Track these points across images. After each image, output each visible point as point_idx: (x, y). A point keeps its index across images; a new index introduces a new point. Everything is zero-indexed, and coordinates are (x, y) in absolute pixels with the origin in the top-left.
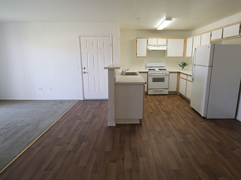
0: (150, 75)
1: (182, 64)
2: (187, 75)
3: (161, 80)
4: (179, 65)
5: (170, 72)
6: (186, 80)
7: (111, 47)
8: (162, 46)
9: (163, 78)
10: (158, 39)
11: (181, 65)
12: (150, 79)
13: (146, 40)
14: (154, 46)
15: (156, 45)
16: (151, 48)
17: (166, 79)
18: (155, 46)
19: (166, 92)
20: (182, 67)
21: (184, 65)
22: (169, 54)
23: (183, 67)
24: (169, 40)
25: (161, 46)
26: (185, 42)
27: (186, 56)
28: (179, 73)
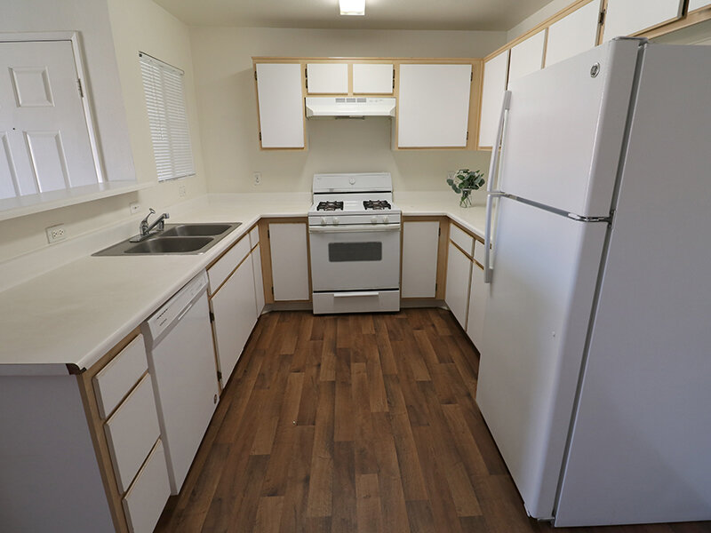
0: (316, 232)
1: (462, 178)
2: (475, 237)
3: (369, 251)
4: (450, 182)
5: (406, 219)
6: (471, 258)
7: (85, 99)
8: (374, 99)
9: (375, 243)
10: (354, 65)
11: (458, 182)
12: (321, 250)
13: (296, 69)
14: (334, 98)
15: (346, 91)
16: (321, 108)
17: (390, 248)
18: (340, 97)
19: (391, 303)
20: (461, 194)
21: (470, 183)
22: (407, 136)
23: (466, 195)
24: (406, 70)
25: (368, 99)
26: (477, 79)
27: (480, 145)
28: (445, 220)
